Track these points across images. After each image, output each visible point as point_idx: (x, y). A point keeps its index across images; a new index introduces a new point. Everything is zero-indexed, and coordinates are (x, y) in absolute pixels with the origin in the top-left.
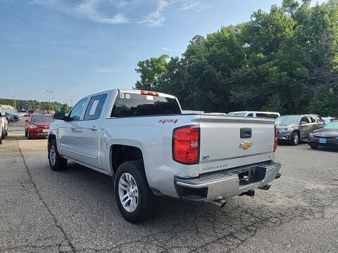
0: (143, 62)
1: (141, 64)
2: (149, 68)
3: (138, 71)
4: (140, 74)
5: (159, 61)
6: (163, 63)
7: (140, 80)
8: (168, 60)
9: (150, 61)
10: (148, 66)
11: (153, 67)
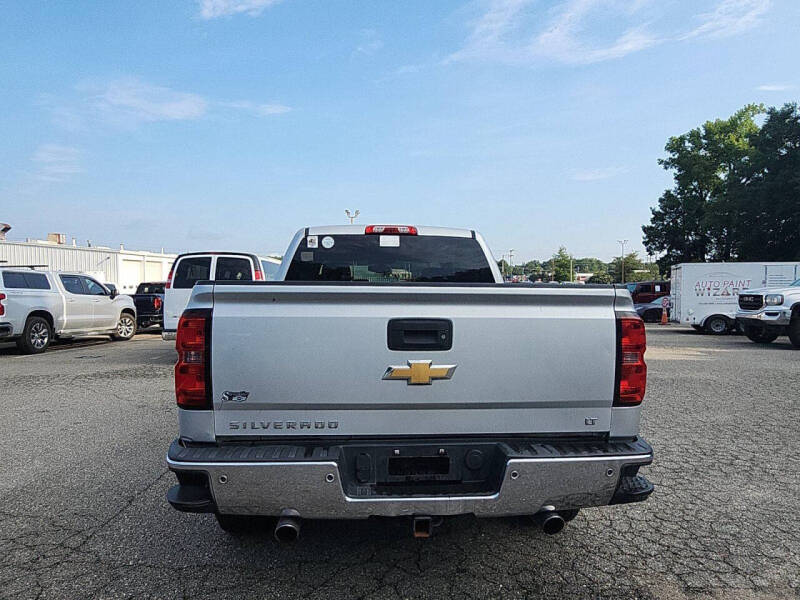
0: (682, 139)
1: (675, 146)
2: (702, 152)
3: (667, 164)
4: (676, 171)
5: (732, 126)
6: (745, 130)
7: (673, 186)
8: (760, 121)
9: (703, 132)
10: (698, 146)
11: (712, 145)
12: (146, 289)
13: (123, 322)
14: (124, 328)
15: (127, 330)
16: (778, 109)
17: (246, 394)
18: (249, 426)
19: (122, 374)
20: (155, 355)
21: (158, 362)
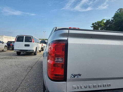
1: (93, 24)
2: (97, 25)
3: (92, 27)
5: (101, 22)
6: (103, 23)
9: (97, 23)
10: (96, 24)
11: (98, 25)
12: (9, 42)
13: (5, 48)
14: (5, 49)
15: (6, 49)
16: (108, 20)
17: (80, 75)
18: (80, 88)
19: (5, 58)
20: (12, 54)
21: (13, 56)
